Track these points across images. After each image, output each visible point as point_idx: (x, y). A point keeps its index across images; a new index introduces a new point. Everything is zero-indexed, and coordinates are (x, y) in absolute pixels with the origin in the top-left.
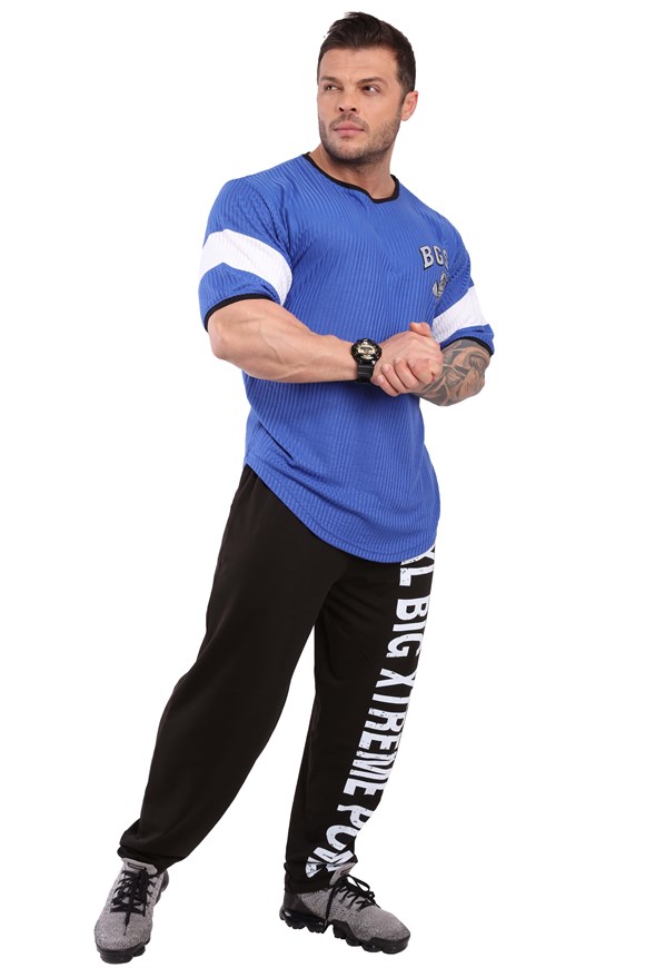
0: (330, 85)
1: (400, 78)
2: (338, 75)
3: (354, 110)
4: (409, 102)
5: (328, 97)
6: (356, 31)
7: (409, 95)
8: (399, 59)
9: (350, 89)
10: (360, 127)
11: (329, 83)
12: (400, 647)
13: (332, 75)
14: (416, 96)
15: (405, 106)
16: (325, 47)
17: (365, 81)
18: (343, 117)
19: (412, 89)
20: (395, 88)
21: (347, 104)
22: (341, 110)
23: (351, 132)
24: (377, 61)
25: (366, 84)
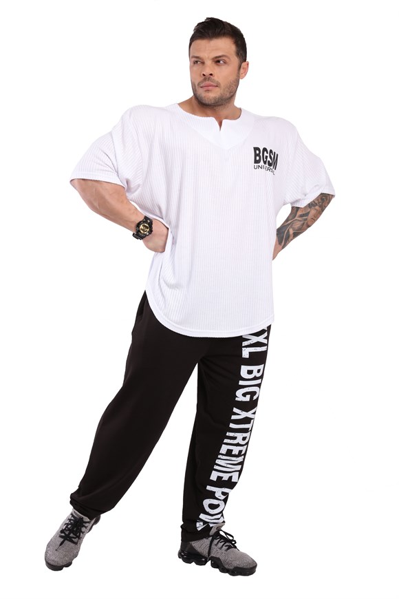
0: (196, 61)
1: (238, 54)
2: (201, 55)
3: (211, 75)
4: (244, 68)
5: (196, 68)
6: (210, 29)
7: (244, 64)
8: (236, 43)
9: (209, 63)
10: (215, 85)
11: (196, 59)
12: (244, 395)
13: (198, 55)
14: (248, 64)
15: (242, 70)
16: (193, 39)
17: (216, 57)
18: (205, 79)
19: (245, 60)
20: (235, 60)
21: (207, 72)
22: (204, 75)
23: (210, 88)
24: (224, 45)
25: (218, 59)
